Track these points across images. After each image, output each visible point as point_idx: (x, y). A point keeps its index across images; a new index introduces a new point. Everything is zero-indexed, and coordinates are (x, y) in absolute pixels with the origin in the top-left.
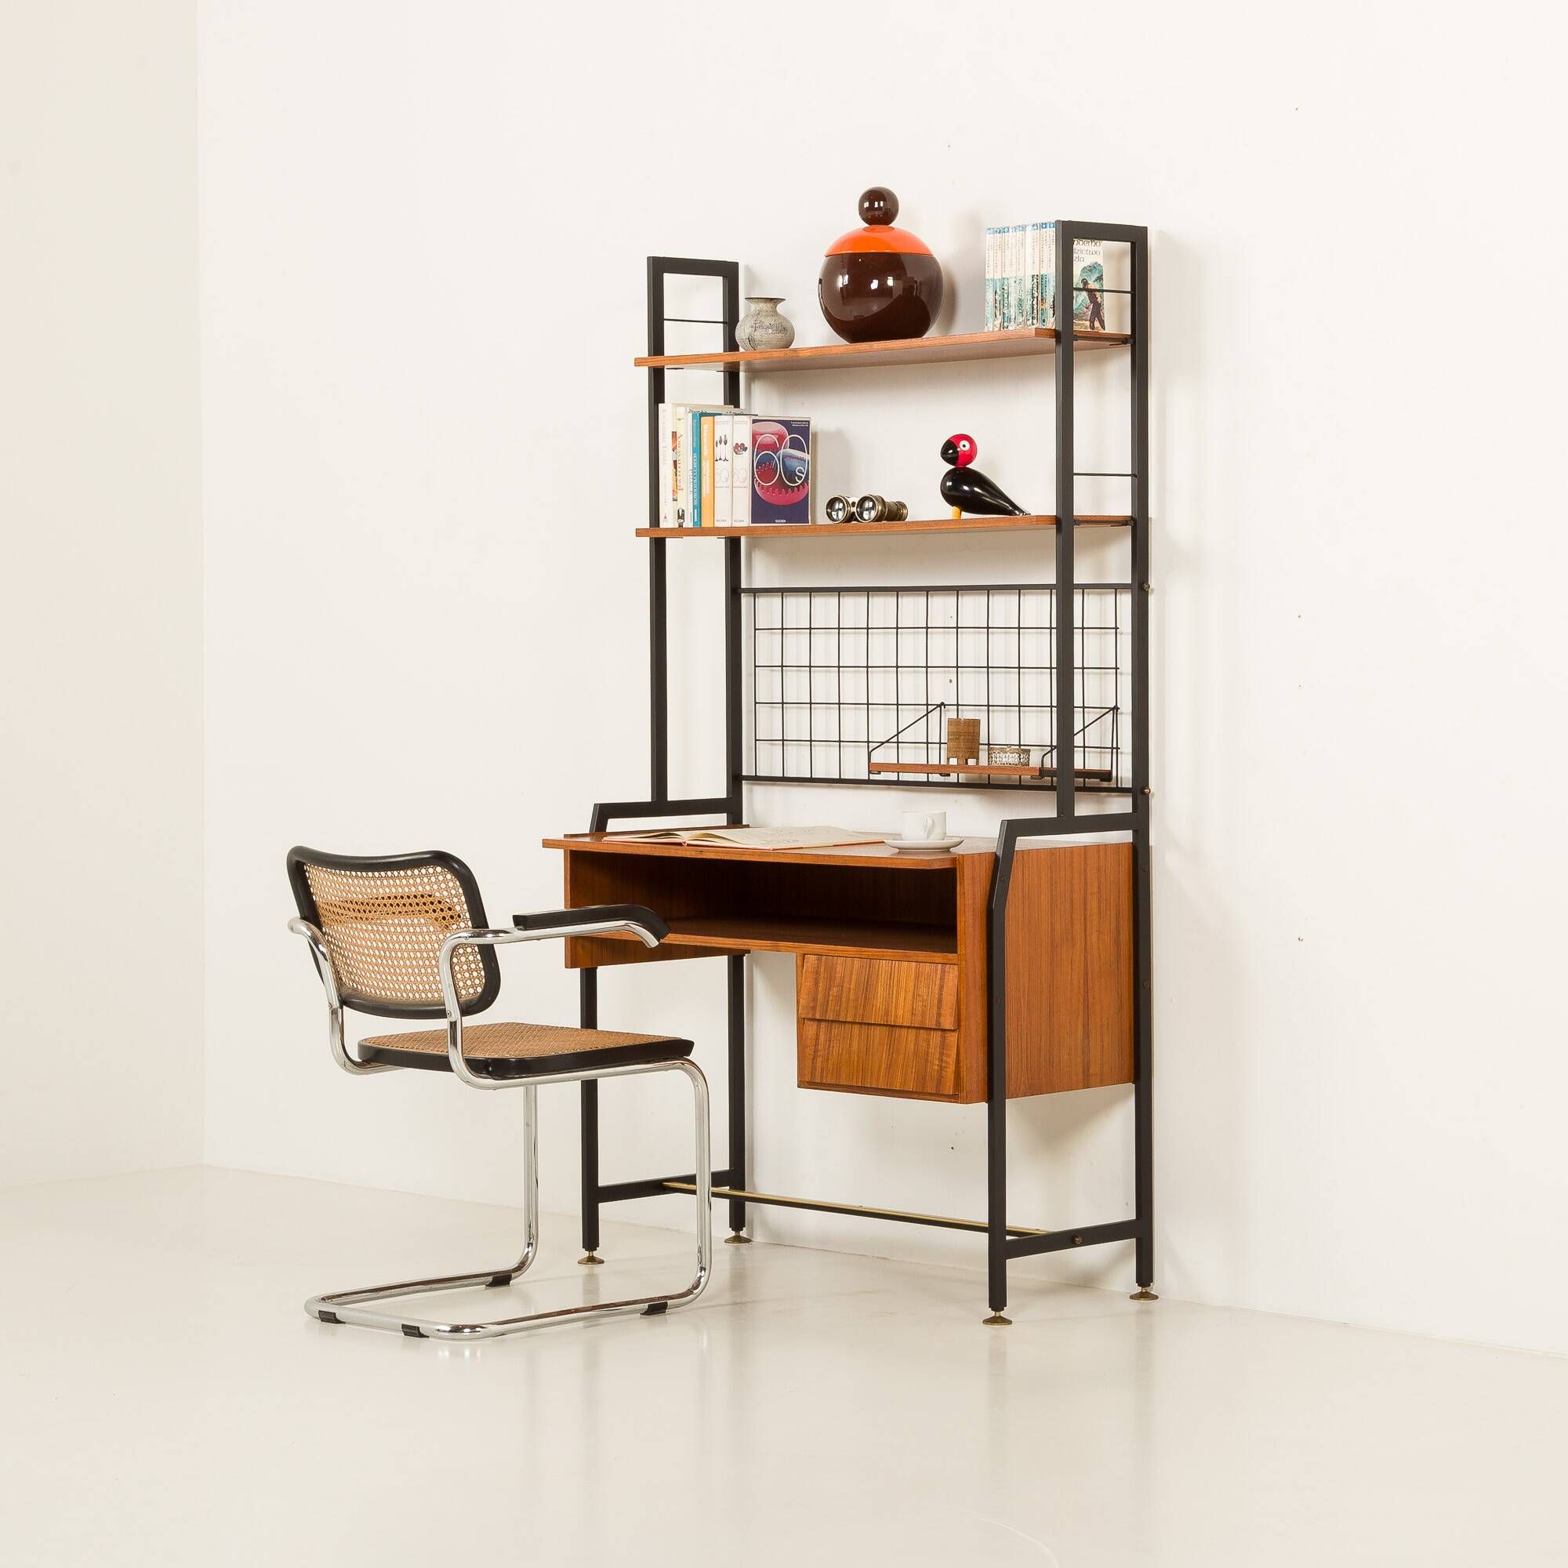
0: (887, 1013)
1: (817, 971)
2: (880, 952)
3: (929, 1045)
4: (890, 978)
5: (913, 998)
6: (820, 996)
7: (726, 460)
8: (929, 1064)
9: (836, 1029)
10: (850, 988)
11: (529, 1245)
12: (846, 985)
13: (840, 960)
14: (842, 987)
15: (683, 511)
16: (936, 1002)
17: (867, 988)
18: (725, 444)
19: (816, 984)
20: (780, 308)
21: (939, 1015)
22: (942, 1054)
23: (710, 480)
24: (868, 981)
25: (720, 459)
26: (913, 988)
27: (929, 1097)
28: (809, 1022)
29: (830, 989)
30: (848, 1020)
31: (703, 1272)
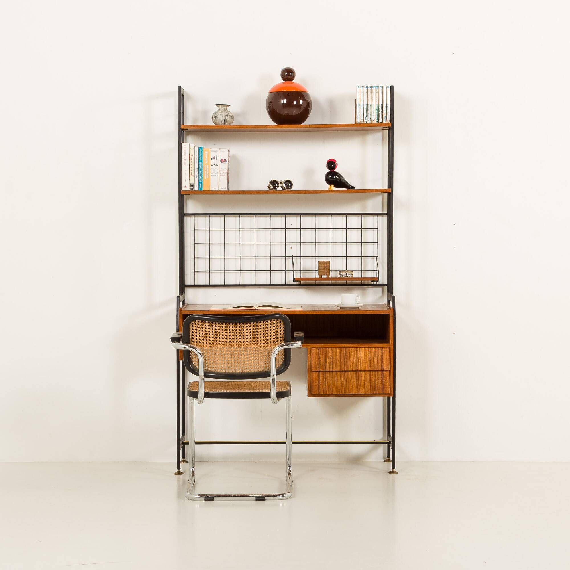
0: (357, 366)
1: (318, 354)
2: (348, 345)
3: (376, 377)
4: (356, 354)
5: (369, 360)
6: (322, 363)
7: (217, 165)
8: (377, 384)
9: (328, 374)
10: (336, 359)
11: (192, 467)
12: (334, 358)
13: (329, 349)
14: (332, 358)
15: (193, 184)
16: (380, 361)
17: (345, 358)
18: (217, 159)
19: (319, 358)
20: (229, 108)
21: (382, 365)
22: (382, 379)
23: (209, 172)
24: (345, 356)
25: (214, 165)
26: (368, 357)
27: (379, 395)
28: (313, 373)
29: (326, 360)
30: (337, 370)
31: (290, 467)
